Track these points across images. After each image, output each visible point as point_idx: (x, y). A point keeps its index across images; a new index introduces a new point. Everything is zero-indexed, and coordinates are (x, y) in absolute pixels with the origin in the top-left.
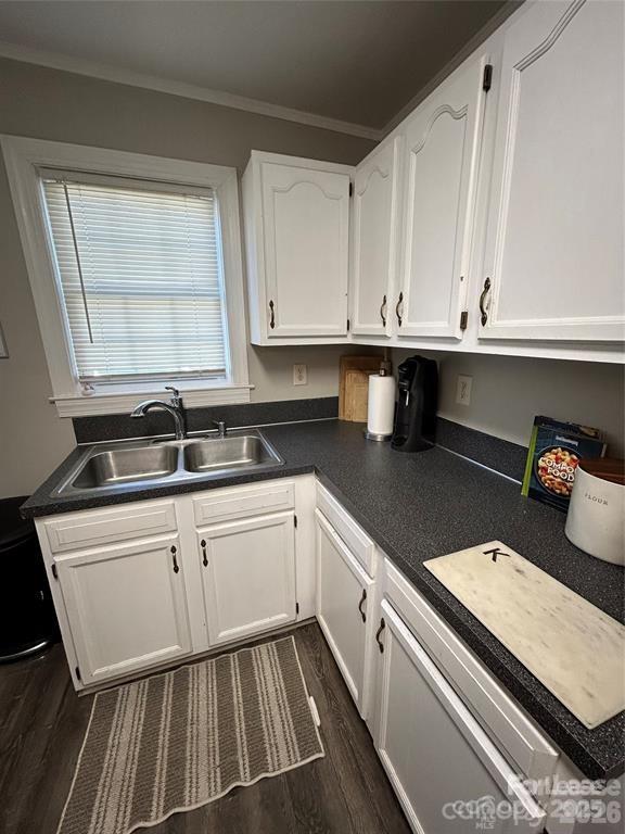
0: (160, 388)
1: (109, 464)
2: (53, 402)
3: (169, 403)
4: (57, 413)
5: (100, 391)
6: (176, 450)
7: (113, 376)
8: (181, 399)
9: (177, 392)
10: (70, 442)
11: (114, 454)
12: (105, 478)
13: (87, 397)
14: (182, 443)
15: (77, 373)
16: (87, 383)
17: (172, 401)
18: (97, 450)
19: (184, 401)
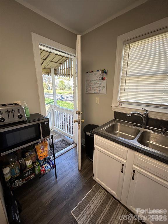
0: (140, 108)
1: (118, 127)
2: (111, 106)
3: (143, 114)
4: (112, 109)
5: (124, 106)
6: (139, 131)
7: (128, 102)
8: (148, 114)
9: (147, 111)
10: (112, 117)
11: (120, 125)
12: (116, 130)
13: (119, 106)
14: (143, 130)
15: (119, 99)
16: (120, 103)
17: (144, 113)
18: (117, 122)
19: (149, 115)
